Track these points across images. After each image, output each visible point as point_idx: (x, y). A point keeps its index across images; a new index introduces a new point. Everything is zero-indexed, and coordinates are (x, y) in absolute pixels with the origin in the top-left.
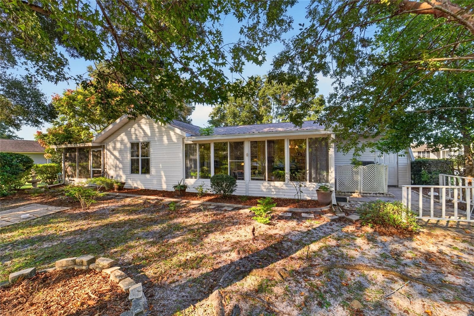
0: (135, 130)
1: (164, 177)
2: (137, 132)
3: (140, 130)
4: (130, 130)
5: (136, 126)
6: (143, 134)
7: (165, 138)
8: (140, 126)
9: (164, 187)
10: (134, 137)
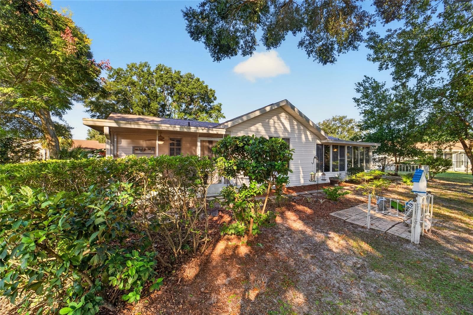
0: (275, 122)
1: (302, 172)
2: (276, 125)
3: (280, 124)
4: (269, 121)
5: (275, 118)
6: (283, 128)
7: (303, 137)
8: (279, 119)
9: (302, 182)
10: (272, 129)
